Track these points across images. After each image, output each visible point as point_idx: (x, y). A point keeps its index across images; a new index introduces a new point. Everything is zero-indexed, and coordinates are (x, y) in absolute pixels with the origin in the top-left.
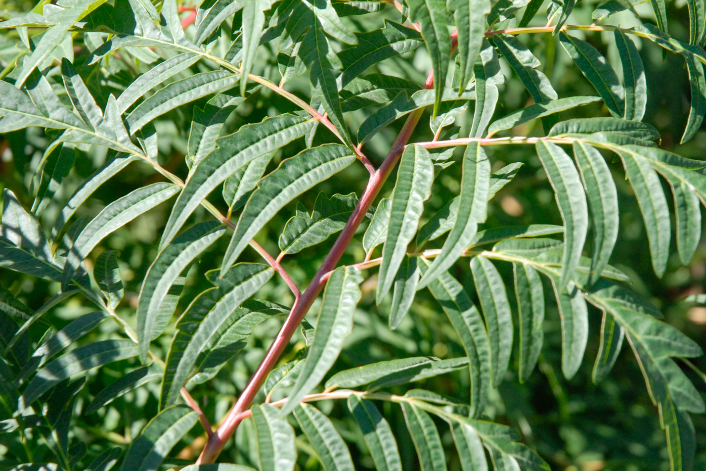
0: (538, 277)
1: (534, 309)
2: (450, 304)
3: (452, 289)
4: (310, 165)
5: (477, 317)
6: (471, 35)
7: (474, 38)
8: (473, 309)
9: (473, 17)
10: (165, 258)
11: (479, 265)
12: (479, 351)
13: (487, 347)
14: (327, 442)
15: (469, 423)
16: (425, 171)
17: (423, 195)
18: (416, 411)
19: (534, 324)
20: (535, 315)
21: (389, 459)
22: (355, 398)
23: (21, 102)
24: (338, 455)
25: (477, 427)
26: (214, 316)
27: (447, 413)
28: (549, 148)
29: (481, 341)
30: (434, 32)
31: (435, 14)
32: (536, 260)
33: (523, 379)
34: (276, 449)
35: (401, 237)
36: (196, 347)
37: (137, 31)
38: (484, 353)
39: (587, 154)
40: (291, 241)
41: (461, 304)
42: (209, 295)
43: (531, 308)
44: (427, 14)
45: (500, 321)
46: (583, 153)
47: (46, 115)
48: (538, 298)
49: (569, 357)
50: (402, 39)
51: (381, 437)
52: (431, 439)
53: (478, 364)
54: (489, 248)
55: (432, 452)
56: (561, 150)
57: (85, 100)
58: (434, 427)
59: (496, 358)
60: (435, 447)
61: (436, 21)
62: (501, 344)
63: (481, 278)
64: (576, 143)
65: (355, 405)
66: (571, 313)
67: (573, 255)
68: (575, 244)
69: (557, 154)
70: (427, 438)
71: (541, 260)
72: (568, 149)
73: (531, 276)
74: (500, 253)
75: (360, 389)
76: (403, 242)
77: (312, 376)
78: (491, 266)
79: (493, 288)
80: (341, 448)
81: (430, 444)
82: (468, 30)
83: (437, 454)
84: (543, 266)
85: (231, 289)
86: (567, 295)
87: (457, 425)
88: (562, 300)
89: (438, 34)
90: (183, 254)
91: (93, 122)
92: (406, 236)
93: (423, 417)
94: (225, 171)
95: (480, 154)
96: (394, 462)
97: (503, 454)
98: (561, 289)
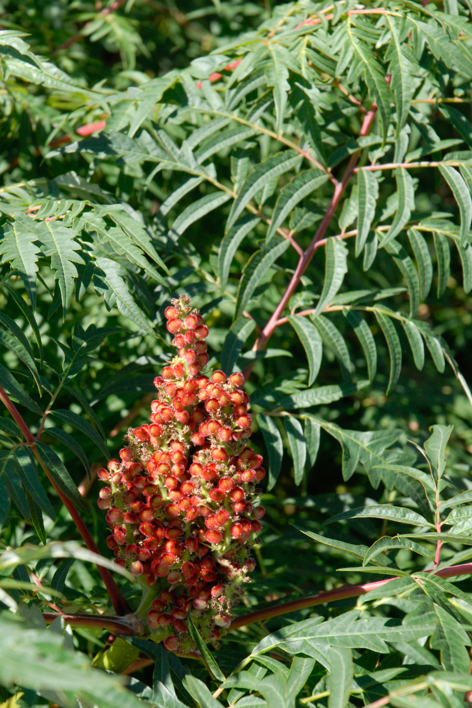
0: (446, 239)
1: (445, 256)
2: (396, 256)
3: (396, 248)
4: (306, 180)
5: (411, 263)
6: (403, 104)
7: (405, 105)
8: (408, 259)
9: (404, 94)
10: (230, 234)
11: (412, 234)
12: (413, 281)
13: (416, 279)
14: (331, 334)
15: (411, 320)
16: (372, 183)
17: (374, 196)
18: (381, 315)
19: (445, 265)
20: (445, 260)
21: (368, 342)
22: (346, 310)
23: (133, 146)
24: (338, 341)
25: (414, 323)
26: (262, 267)
27: (397, 315)
28: (446, 168)
29: (414, 276)
30: (381, 103)
31: (382, 92)
32: (443, 230)
33: (440, 295)
34: (308, 336)
35: (365, 219)
36: (253, 284)
37: (190, 103)
38: (416, 283)
39: (467, 171)
40: (296, 224)
41: (402, 255)
42: (259, 254)
43: (443, 256)
44: (377, 93)
45: (425, 264)
46: (465, 170)
47: (148, 153)
48: (446, 251)
49: (467, 282)
50: (347, 107)
51: (363, 330)
52: (391, 330)
53: (413, 288)
54: (417, 224)
55: (392, 336)
56: (453, 169)
57: (169, 144)
58: (391, 323)
59: (423, 285)
60: (393, 334)
61: (383, 96)
62: (426, 277)
63: (414, 241)
64: (461, 165)
65: (347, 313)
66: (466, 258)
67: (466, 226)
68: (466, 220)
69: (451, 171)
70: (389, 329)
71: (446, 230)
72: (457, 168)
73: (442, 238)
74: (424, 226)
75: (349, 304)
76: (368, 222)
77: (328, 295)
78: (419, 234)
79: (420, 246)
80: (338, 337)
81: (391, 332)
82: (401, 101)
83: (394, 337)
84: (448, 233)
85: (268, 251)
86: (463, 248)
87: (404, 322)
88: (461, 251)
89: (384, 104)
90: (239, 232)
91: (176, 157)
92: (369, 219)
93: (385, 318)
94: (259, 185)
95: (404, 173)
96: (371, 343)
97: (429, 337)
98: (460, 245)
